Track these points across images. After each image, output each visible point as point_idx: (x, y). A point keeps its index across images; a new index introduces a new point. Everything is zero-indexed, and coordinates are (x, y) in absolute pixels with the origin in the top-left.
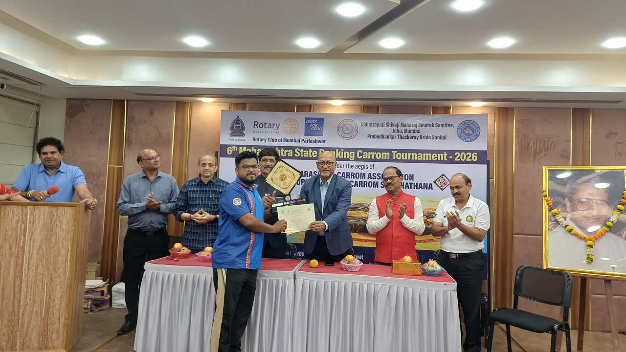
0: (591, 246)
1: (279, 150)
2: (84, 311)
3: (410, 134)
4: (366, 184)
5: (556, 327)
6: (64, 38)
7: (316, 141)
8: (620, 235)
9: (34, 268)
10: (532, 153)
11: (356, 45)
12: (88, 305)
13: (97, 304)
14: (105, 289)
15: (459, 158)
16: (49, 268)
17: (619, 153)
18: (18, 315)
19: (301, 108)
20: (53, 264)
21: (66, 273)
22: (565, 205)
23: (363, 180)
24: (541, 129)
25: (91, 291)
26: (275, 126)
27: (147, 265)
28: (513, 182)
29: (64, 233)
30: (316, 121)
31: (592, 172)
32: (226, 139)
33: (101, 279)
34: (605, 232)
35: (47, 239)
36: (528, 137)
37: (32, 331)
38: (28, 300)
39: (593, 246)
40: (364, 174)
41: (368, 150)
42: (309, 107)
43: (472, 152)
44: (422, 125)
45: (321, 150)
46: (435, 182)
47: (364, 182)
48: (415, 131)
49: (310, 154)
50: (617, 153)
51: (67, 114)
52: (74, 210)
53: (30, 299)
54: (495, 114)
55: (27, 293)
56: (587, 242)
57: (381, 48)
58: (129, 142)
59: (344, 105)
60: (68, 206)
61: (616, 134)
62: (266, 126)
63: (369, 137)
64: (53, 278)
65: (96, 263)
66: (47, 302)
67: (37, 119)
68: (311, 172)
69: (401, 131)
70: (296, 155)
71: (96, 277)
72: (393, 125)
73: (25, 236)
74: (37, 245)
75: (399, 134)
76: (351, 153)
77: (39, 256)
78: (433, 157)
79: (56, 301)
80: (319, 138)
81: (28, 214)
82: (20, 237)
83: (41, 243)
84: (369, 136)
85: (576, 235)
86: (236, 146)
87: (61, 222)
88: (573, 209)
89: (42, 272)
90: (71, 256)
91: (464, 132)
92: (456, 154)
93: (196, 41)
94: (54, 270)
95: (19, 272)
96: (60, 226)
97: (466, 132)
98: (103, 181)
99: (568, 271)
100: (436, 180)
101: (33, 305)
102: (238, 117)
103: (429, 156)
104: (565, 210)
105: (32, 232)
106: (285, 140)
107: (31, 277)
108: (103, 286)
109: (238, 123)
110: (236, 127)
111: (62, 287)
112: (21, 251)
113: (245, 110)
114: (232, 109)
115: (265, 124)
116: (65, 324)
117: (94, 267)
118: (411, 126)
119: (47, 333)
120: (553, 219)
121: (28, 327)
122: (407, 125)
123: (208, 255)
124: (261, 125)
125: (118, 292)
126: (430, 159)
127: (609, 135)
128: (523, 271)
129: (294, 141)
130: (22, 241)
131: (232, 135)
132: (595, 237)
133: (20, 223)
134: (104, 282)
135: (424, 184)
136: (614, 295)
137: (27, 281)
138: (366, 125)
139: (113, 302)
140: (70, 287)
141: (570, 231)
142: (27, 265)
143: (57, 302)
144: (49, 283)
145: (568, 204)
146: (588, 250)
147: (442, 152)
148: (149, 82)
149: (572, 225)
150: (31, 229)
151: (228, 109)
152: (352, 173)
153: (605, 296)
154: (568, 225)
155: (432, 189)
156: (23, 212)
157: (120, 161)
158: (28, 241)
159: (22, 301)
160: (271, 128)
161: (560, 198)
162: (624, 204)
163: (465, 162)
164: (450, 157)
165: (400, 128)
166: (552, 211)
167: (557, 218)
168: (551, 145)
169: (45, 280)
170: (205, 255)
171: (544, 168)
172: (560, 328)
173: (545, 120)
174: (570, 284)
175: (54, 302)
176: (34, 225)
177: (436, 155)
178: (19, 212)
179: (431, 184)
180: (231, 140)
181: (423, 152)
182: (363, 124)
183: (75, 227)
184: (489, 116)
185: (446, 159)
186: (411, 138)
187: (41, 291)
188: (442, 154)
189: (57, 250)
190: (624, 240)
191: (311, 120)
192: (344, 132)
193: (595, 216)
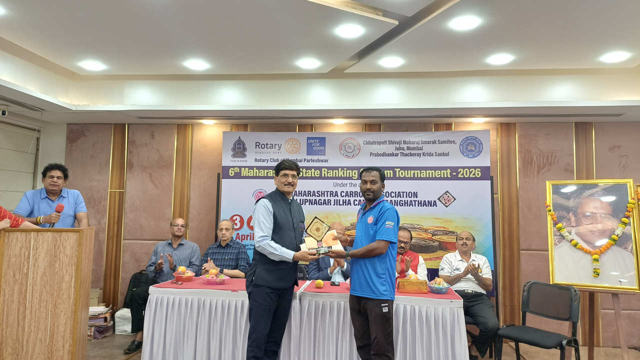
0: (596, 260)
2: (88, 338)
3: (413, 152)
5: (564, 342)
6: (65, 64)
7: (318, 161)
8: (625, 248)
9: (38, 295)
10: (536, 168)
11: (356, 65)
12: (91, 332)
13: (101, 331)
14: (108, 316)
15: (463, 174)
16: (53, 294)
17: (624, 166)
18: (23, 343)
19: (303, 128)
20: (57, 290)
21: (70, 299)
22: (569, 219)
24: (543, 144)
25: (94, 317)
26: (277, 146)
28: (518, 198)
29: (68, 258)
30: (318, 140)
31: (596, 185)
32: (228, 160)
33: (103, 306)
34: (610, 246)
35: (51, 264)
36: (531, 152)
38: (32, 328)
39: (599, 259)
42: (311, 127)
43: (475, 168)
44: (425, 142)
45: (323, 170)
46: (439, 199)
48: (418, 149)
49: (313, 174)
50: (621, 166)
51: (67, 139)
52: (78, 235)
53: (34, 326)
54: (497, 129)
55: (31, 321)
56: (592, 256)
57: (380, 68)
58: (131, 166)
59: (345, 124)
60: (72, 232)
61: (619, 147)
62: (268, 147)
63: (372, 156)
64: (57, 305)
65: (98, 289)
66: (52, 329)
67: (38, 145)
68: (314, 192)
69: (403, 149)
71: (98, 303)
72: (395, 143)
73: (28, 263)
74: (40, 271)
75: (402, 151)
76: (354, 171)
77: (43, 283)
78: (436, 174)
79: (60, 328)
80: (321, 157)
81: (32, 240)
82: (23, 263)
83: (45, 269)
84: (371, 154)
85: (582, 249)
86: (238, 167)
87: (65, 248)
88: (578, 224)
89: (46, 299)
90: (75, 282)
91: (467, 148)
92: (459, 171)
93: (197, 64)
94: (58, 296)
95: (23, 299)
96: (64, 252)
97: (469, 149)
98: (105, 206)
100: (440, 197)
101: (38, 333)
102: (240, 138)
103: (432, 173)
104: (570, 225)
105: (36, 259)
107: (35, 304)
108: (106, 313)
109: (239, 144)
110: (238, 148)
111: (67, 313)
112: (25, 277)
113: (247, 131)
114: (234, 130)
115: (267, 144)
116: (69, 351)
117: (97, 293)
118: (413, 143)
120: (558, 234)
121: (32, 355)
122: (409, 143)
123: (213, 278)
124: (263, 146)
125: (124, 319)
126: (434, 176)
127: (612, 149)
128: (529, 287)
130: (26, 267)
131: (234, 156)
132: (600, 251)
133: (24, 249)
134: (107, 309)
135: (428, 201)
136: (623, 310)
137: (32, 308)
138: (369, 143)
139: (116, 328)
140: (74, 313)
141: (575, 246)
142: (31, 291)
143: (61, 329)
144: (53, 310)
145: (573, 219)
146: (594, 264)
147: (445, 168)
148: (151, 105)
149: (577, 239)
150: (34, 255)
151: (229, 131)
152: (355, 192)
153: (613, 311)
154: (573, 240)
155: (436, 206)
156: (27, 238)
157: (122, 185)
158: (32, 268)
159: (26, 328)
160: (272, 148)
161: (564, 213)
162: (628, 217)
163: (469, 179)
164: (454, 174)
165: (402, 146)
166: (557, 226)
167: (562, 233)
168: (554, 160)
169: (49, 307)
170: (210, 278)
171: (547, 182)
172: (569, 343)
173: (549, 134)
174: (578, 299)
175: (58, 328)
176: (38, 251)
177: (439, 172)
178: (23, 239)
179: (435, 201)
180: (233, 161)
181: (426, 169)
182: (365, 142)
183: (78, 253)
184: (491, 132)
185: (449, 176)
186: (414, 155)
187: (45, 318)
188: (445, 171)
189: (61, 277)
190: (630, 254)
191: (313, 140)
192: (347, 152)
193: (599, 230)
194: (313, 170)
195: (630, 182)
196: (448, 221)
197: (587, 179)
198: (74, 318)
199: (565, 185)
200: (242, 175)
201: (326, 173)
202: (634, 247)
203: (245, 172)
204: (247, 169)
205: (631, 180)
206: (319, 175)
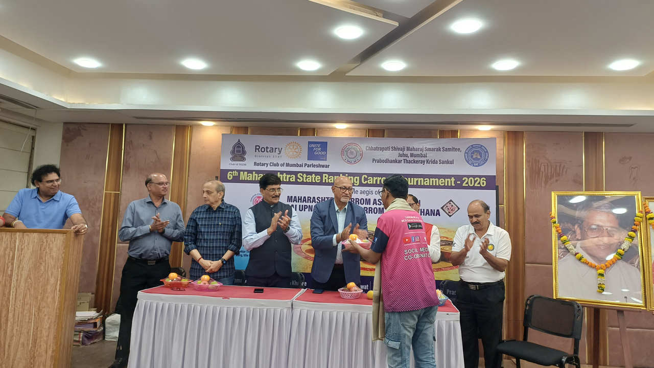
0: (602, 275)
1: (281, 175)
2: (75, 344)
3: (416, 159)
4: (371, 210)
5: (564, 360)
7: (319, 166)
8: (632, 263)
9: (21, 297)
10: (544, 179)
11: (358, 68)
12: (80, 338)
13: (89, 336)
14: (98, 322)
15: (467, 183)
16: (37, 298)
17: (634, 178)
18: (4, 346)
19: (305, 132)
20: (41, 293)
21: (55, 302)
22: (575, 232)
23: (368, 206)
24: (552, 154)
25: (83, 323)
26: (277, 150)
27: (140, 294)
28: (524, 209)
29: (54, 260)
30: (319, 145)
31: (602, 198)
32: (227, 164)
33: (95, 310)
34: (616, 261)
35: (36, 267)
36: (539, 161)
37: (18, 364)
38: (15, 331)
39: (604, 275)
40: (370, 199)
41: (373, 175)
42: (313, 131)
43: (480, 177)
44: (429, 150)
45: (324, 175)
46: (442, 208)
47: (369, 208)
48: (421, 156)
49: (313, 179)
50: (632, 178)
51: (64, 138)
52: (65, 236)
53: (17, 330)
54: (504, 138)
55: (13, 324)
56: (598, 270)
57: (383, 71)
58: (127, 167)
59: (348, 128)
60: (58, 233)
61: (630, 158)
62: (268, 150)
63: (374, 162)
64: (41, 308)
65: (90, 294)
66: (34, 333)
67: (33, 143)
68: (314, 198)
69: (406, 156)
70: (298, 180)
71: (89, 308)
72: (399, 149)
73: (12, 264)
74: (25, 273)
75: (405, 158)
76: (356, 178)
77: (27, 285)
78: (440, 182)
79: (44, 331)
80: (322, 163)
81: (17, 241)
82: (7, 265)
83: (29, 271)
84: (374, 160)
85: (587, 263)
86: (237, 170)
87: (51, 250)
89: (29, 302)
90: (60, 285)
91: (472, 157)
92: (464, 179)
93: (194, 64)
94: (42, 299)
95: (6, 302)
96: (50, 254)
97: (474, 157)
98: (99, 208)
99: (578, 301)
100: (444, 206)
101: (20, 337)
102: (239, 141)
103: (436, 181)
104: (575, 237)
105: (20, 260)
106: (288, 165)
107: (18, 307)
108: (97, 318)
109: (239, 147)
110: (237, 151)
111: (51, 317)
112: (9, 279)
113: (247, 134)
114: (233, 133)
115: (267, 148)
116: (52, 356)
117: (89, 297)
118: (417, 150)
119: (34, 366)
120: (563, 247)
121: (14, 360)
122: (413, 149)
123: (205, 284)
124: (263, 150)
125: (113, 324)
126: (437, 184)
127: (622, 160)
128: (532, 302)
129: (297, 165)
130: (10, 269)
131: (233, 159)
132: (606, 265)
133: (8, 250)
134: (98, 314)
135: (431, 210)
136: (627, 328)
137: (14, 311)
138: (371, 149)
139: (106, 334)
140: (59, 317)
141: (580, 259)
142: (14, 294)
143: (45, 333)
144: (36, 313)
145: (578, 231)
146: (599, 279)
147: (450, 177)
148: (148, 105)
149: (582, 253)
150: (19, 256)
151: (229, 133)
152: (356, 199)
153: (618, 329)
154: (578, 253)
155: (440, 215)
156: (12, 238)
157: (117, 187)
158: (16, 269)
159: (8, 332)
160: (273, 152)
161: (569, 225)
162: (635, 231)
163: (474, 188)
164: (458, 182)
165: (405, 152)
166: (562, 238)
167: (566, 246)
168: (563, 170)
169: (32, 310)
170: (202, 284)
171: (553, 194)
172: (569, 360)
173: (557, 144)
174: (581, 315)
175: (41, 333)
176: (23, 252)
177: (443, 180)
178: (7, 240)
179: (438, 210)
180: (232, 164)
181: (430, 176)
182: (367, 148)
183: (65, 255)
184: (498, 140)
185: (453, 185)
186: (417, 162)
187: (28, 322)
188: (449, 180)
189: (46, 279)
190: (636, 268)
191: (314, 144)
192: (348, 157)
193: (606, 244)
194: (314, 175)
195: (638, 195)
196: (451, 232)
197: (596, 190)
198: (58, 323)
199: (572, 197)
200: (241, 179)
201: (326, 178)
202: (641, 262)
203: (243, 176)
204: (246, 173)
205: (639, 193)
206: (319, 181)
